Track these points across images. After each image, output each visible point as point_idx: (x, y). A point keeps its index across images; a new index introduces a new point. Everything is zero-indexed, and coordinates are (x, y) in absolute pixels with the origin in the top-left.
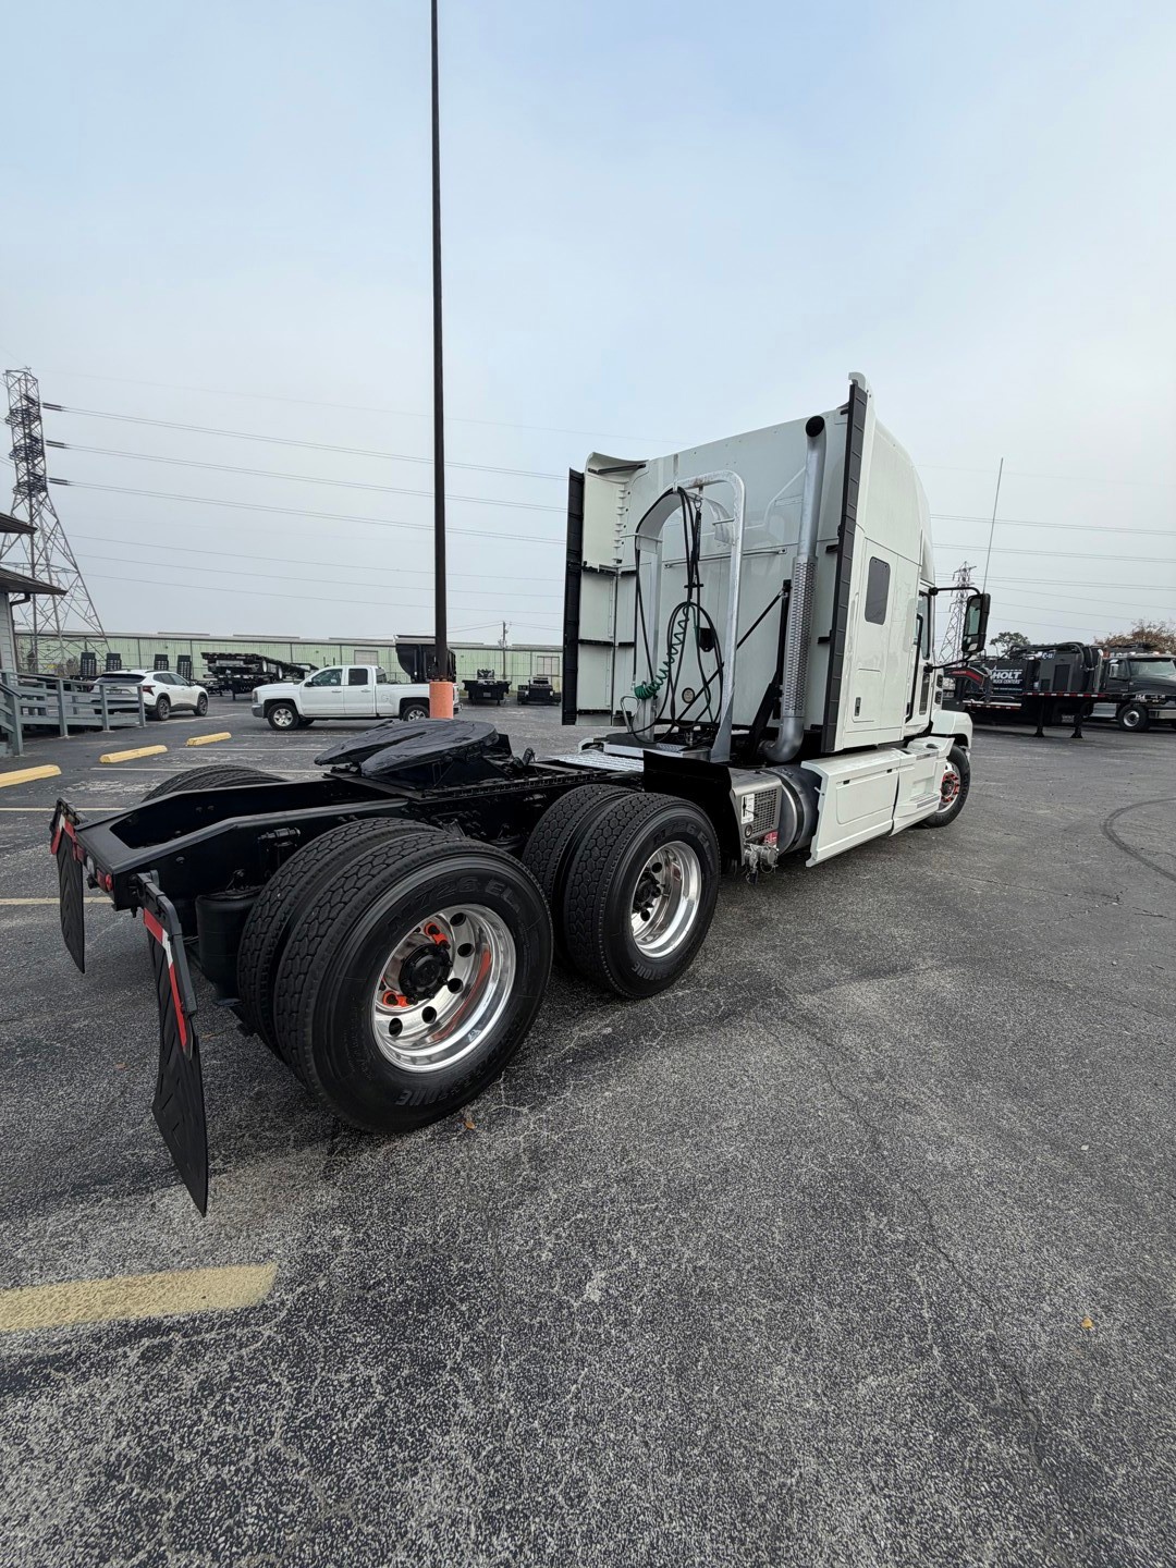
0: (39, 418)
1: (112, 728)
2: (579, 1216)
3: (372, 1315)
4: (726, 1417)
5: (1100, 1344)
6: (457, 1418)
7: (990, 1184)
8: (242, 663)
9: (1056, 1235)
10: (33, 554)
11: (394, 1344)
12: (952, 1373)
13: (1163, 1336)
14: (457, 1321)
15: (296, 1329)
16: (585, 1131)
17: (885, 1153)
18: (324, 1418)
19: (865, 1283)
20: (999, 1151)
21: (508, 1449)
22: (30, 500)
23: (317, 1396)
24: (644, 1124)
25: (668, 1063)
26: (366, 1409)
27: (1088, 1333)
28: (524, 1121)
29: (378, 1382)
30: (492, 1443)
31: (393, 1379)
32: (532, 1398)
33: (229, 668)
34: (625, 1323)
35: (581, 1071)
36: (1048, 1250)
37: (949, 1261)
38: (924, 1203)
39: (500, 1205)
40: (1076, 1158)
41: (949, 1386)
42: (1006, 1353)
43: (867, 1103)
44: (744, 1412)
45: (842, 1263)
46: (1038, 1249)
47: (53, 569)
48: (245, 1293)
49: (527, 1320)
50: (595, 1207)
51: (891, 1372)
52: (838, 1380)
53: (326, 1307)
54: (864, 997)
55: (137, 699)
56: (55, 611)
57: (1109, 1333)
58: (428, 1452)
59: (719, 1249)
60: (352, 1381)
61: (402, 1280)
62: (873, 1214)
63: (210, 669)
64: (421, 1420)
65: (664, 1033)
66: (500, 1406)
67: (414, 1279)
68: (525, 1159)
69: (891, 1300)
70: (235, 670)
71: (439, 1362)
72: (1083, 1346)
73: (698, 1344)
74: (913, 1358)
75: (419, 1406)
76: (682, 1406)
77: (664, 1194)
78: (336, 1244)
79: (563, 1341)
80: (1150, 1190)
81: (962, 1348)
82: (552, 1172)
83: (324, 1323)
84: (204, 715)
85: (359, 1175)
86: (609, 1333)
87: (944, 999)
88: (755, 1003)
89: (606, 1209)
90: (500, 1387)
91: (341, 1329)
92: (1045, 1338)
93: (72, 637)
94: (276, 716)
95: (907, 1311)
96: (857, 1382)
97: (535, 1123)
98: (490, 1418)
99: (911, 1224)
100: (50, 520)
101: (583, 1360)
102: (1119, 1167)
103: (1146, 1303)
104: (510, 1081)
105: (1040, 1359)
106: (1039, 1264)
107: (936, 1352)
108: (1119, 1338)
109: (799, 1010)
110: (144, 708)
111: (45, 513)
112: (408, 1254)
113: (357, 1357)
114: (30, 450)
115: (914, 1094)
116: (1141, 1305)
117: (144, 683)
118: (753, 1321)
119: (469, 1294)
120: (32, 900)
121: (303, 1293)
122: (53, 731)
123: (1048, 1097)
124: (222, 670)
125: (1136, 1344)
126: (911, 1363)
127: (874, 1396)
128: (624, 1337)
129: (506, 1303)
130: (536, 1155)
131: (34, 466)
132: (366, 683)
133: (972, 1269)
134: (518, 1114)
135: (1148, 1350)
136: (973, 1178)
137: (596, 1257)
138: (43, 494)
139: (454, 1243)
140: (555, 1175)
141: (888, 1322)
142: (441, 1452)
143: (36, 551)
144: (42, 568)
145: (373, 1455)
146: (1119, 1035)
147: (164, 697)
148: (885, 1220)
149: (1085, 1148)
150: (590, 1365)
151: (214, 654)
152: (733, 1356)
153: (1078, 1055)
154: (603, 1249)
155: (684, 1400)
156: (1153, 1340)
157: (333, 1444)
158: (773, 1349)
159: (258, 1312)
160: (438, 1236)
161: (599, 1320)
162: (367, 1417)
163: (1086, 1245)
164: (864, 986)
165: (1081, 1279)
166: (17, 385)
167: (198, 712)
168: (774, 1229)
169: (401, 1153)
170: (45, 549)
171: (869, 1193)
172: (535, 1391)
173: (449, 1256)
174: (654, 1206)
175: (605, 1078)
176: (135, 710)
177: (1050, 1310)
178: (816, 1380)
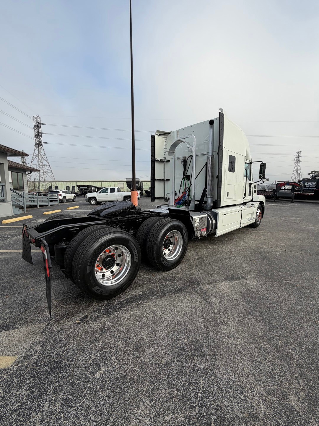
0: (41, 127)
1: (51, 205)
2: (106, 350)
3: (35, 375)
4: (119, 421)
5: (256, 413)
6: (42, 410)
7: (241, 351)
8: (86, 187)
9: (256, 372)
10: (39, 161)
11: (36, 384)
12: (199, 416)
13: (280, 413)
14: (56, 379)
15: (13, 377)
16: (120, 324)
17: (210, 338)
18: (7, 405)
19: (184, 381)
20: (249, 340)
21: (51, 422)
22: (38, 148)
23: (8, 398)
24: (138, 323)
25: (154, 304)
26: (19, 404)
27: (254, 408)
28: (104, 319)
29: (26, 396)
30: (47, 419)
31: (30, 395)
32: (65, 407)
33: (83, 189)
34: (103, 386)
35: (127, 305)
36: (251, 377)
37: (215, 377)
38: (215, 356)
39: (85, 345)
40: (275, 345)
41: (196, 421)
42: (221, 412)
43: (211, 321)
44: (125, 421)
45: (179, 373)
46: (248, 376)
47: (44, 165)
48: (5, 365)
49: (75, 382)
50: (111, 348)
51: (179, 413)
52: (160, 414)
53: (24, 371)
54: (225, 286)
55: (57, 198)
56: (44, 176)
57: (261, 410)
58: (29, 420)
59: (142, 365)
60: (20, 394)
61: (48, 365)
62: (196, 358)
63: (78, 189)
64: (32, 410)
65: (157, 295)
66: (55, 408)
67: (51, 365)
68: (98, 331)
69: (190, 388)
70: (85, 189)
71: (46, 392)
72: (250, 413)
73: (122, 395)
74: (188, 410)
75: (33, 405)
76: (107, 416)
77: (134, 346)
78: (35, 352)
79: (82, 389)
80: (298, 359)
81: (206, 408)
82: (104, 336)
83: (21, 376)
84: (75, 201)
85: (52, 332)
86: (97, 388)
87: (251, 288)
88: (189, 286)
89: (114, 349)
90: (58, 402)
91: (24, 378)
92: (237, 408)
93: (48, 182)
94: (91, 201)
95: (193, 393)
96: (166, 415)
97: (106, 320)
98: (51, 412)
99: (208, 363)
100: (43, 153)
101: (85, 396)
102: (289, 350)
103: (280, 400)
104: (106, 307)
105: (232, 415)
106: (246, 381)
107: (197, 408)
108: (264, 412)
109: (202, 290)
110: (59, 200)
111: (42, 151)
112: (53, 357)
113: (24, 387)
114: (39, 135)
115: (227, 319)
116: (277, 400)
117: (59, 193)
118: (142, 390)
119: (64, 371)
120: (9, 250)
121: (20, 366)
122: (36, 206)
123: (274, 323)
124: (82, 189)
125: (270, 415)
126: (187, 411)
127: (169, 421)
128: (100, 390)
129: (73, 375)
130: (102, 330)
131: (39, 139)
132: (115, 192)
133: (222, 380)
134: (103, 317)
135: (273, 418)
136: (236, 349)
137: (104, 364)
138: (41, 146)
139: (67, 355)
140: (105, 337)
141: (185, 396)
142: (32, 421)
143: (40, 161)
144: (41, 165)
145: (14, 418)
146: (309, 303)
147: (65, 197)
148: (200, 360)
149: (280, 342)
150: (86, 398)
151: (80, 185)
152: (130, 401)
153: (291, 309)
154: (108, 362)
155: (108, 414)
156: (277, 414)
157: (5, 414)
158: (144, 400)
159: (6, 370)
160: (64, 352)
161: (96, 384)
162: (18, 406)
163: (266, 377)
164: (227, 283)
165: (259, 388)
166: (36, 120)
167: (73, 201)
168: (162, 360)
169: (66, 327)
170: (42, 160)
171: (199, 351)
172: (68, 404)
173: (64, 359)
174: (129, 349)
175: (133, 308)
176: (57, 201)
177: (243, 398)
178: (153, 412)
